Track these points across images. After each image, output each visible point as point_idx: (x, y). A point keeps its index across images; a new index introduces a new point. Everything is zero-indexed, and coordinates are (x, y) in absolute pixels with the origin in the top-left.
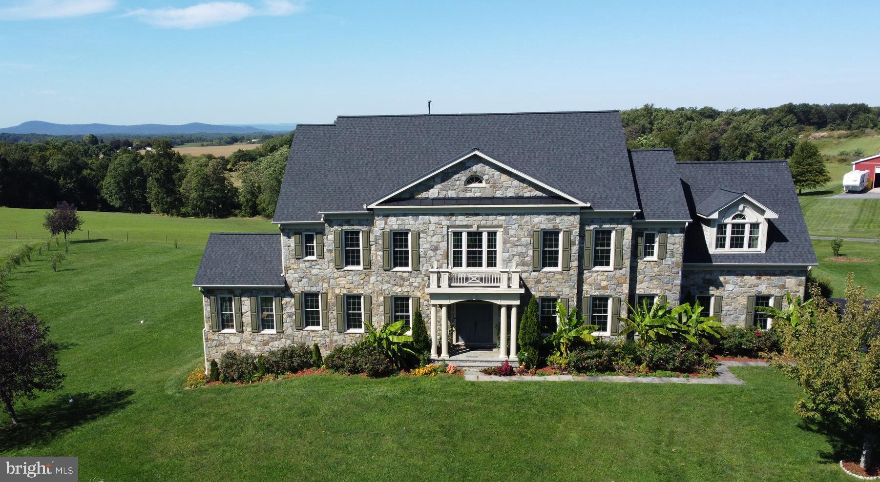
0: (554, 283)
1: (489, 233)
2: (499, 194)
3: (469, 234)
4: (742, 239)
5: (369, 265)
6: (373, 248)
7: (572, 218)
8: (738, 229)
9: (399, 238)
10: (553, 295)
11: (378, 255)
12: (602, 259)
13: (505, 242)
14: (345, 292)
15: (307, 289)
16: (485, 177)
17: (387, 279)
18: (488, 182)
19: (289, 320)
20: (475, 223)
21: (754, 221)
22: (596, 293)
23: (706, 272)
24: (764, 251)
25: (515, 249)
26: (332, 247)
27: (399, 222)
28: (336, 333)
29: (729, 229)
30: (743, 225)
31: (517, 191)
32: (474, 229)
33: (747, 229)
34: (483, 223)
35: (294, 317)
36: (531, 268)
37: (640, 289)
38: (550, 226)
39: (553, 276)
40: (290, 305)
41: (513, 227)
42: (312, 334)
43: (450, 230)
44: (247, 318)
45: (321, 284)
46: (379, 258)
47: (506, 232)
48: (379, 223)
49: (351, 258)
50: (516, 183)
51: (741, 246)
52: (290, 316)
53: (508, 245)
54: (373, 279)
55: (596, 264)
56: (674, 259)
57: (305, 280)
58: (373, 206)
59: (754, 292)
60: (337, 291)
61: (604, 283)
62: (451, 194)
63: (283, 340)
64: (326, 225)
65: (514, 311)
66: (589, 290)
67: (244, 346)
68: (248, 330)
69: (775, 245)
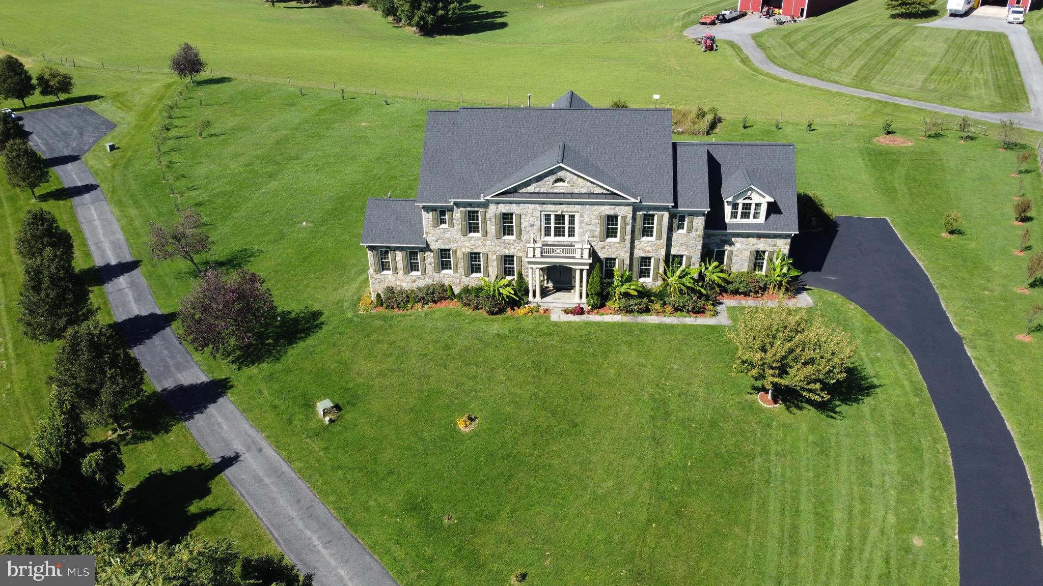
0: (614, 249)
1: (569, 215)
2: (576, 191)
3: (556, 216)
4: (749, 213)
5: (485, 234)
6: (488, 222)
7: (627, 208)
8: (747, 206)
9: (507, 217)
10: (613, 256)
11: (492, 229)
12: (648, 232)
13: (581, 222)
14: (469, 251)
15: (442, 247)
16: (567, 180)
17: (499, 244)
18: (569, 182)
19: (430, 266)
20: (560, 209)
21: (758, 202)
22: (643, 255)
23: (723, 235)
24: (763, 221)
25: (587, 226)
26: (459, 221)
27: (507, 207)
28: (463, 277)
29: (740, 207)
30: (750, 204)
31: (589, 190)
32: (559, 213)
33: (753, 207)
34: (565, 209)
35: (433, 265)
36: (598, 239)
37: (674, 251)
38: (612, 213)
39: (614, 245)
40: (430, 257)
41: (587, 213)
42: (447, 276)
43: (543, 213)
44: (400, 265)
45: (451, 243)
46: (493, 231)
47: (581, 216)
48: (492, 207)
49: (473, 228)
50: (589, 184)
51: (749, 217)
52: (430, 264)
53: (583, 224)
54: (488, 243)
55: (644, 235)
56: (698, 233)
57: (440, 241)
58: (488, 198)
59: (755, 248)
60: (464, 250)
61: (648, 249)
62: (543, 190)
63: (426, 279)
64: (455, 207)
65: (585, 273)
66: (638, 253)
67: (398, 283)
68: (401, 272)
69: (773, 217)
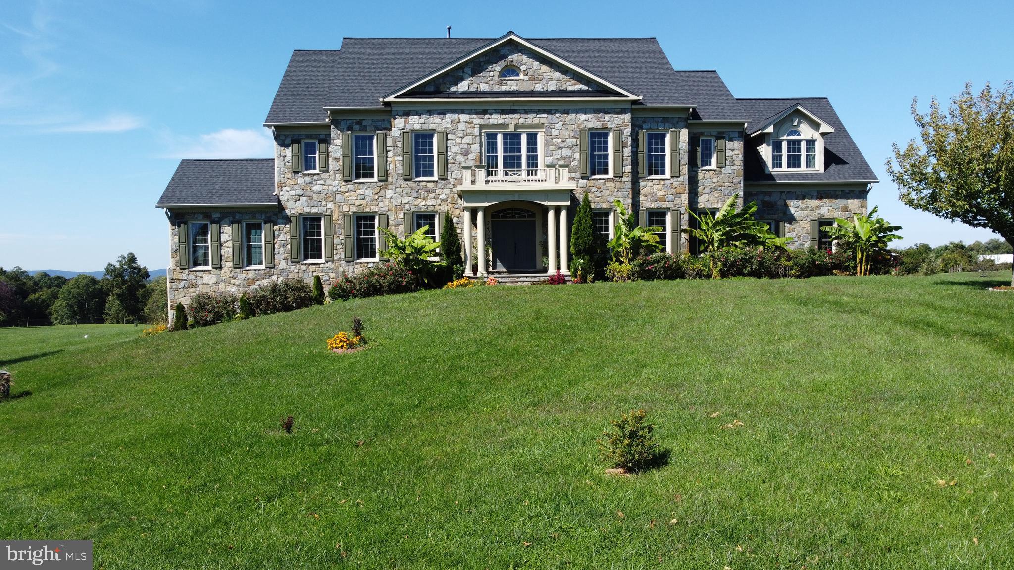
0: (606, 193)
1: (528, 134)
2: (538, 87)
3: (505, 135)
4: (799, 157)
5: (384, 178)
6: (390, 154)
7: (622, 116)
8: (794, 145)
9: (422, 140)
10: (604, 206)
11: (396, 163)
12: (656, 167)
13: (547, 145)
14: (355, 210)
15: (306, 210)
16: (523, 68)
17: (408, 190)
18: (526, 73)
19: (282, 251)
20: (512, 121)
21: (809, 137)
22: (653, 205)
23: (765, 194)
24: (822, 170)
25: (559, 152)
26: (339, 154)
27: (422, 121)
28: (343, 263)
29: (784, 145)
30: (798, 142)
31: (560, 84)
32: (511, 129)
33: (803, 145)
34: (522, 121)
35: (289, 246)
36: (578, 175)
37: (703, 202)
38: (598, 125)
39: (604, 185)
40: (284, 234)
41: (557, 126)
42: (312, 268)
43: (483, 131)
44: (227, 250)
45: (324, 203)
46: (398, 164)
47: (549, 134)
48: (398, 123)
49: (362, 170)
50: (558, 75)
51: (799, 166)
52: (284, 246)
53: (551, 148)
54: (389, 193)
55: (650, 173)
56: (734, 167)
57: (303, 199)
58: (391, 99)
59: (816, 215)
60: (345, 209)
61: (660, 194)
62: (484, 87)
63: (274, 278)
64: (332, 126)
65: (563, 215)
66: (646, 203)
67: (222, 286)
68: (228, 265)
69: (833, 167)
